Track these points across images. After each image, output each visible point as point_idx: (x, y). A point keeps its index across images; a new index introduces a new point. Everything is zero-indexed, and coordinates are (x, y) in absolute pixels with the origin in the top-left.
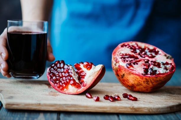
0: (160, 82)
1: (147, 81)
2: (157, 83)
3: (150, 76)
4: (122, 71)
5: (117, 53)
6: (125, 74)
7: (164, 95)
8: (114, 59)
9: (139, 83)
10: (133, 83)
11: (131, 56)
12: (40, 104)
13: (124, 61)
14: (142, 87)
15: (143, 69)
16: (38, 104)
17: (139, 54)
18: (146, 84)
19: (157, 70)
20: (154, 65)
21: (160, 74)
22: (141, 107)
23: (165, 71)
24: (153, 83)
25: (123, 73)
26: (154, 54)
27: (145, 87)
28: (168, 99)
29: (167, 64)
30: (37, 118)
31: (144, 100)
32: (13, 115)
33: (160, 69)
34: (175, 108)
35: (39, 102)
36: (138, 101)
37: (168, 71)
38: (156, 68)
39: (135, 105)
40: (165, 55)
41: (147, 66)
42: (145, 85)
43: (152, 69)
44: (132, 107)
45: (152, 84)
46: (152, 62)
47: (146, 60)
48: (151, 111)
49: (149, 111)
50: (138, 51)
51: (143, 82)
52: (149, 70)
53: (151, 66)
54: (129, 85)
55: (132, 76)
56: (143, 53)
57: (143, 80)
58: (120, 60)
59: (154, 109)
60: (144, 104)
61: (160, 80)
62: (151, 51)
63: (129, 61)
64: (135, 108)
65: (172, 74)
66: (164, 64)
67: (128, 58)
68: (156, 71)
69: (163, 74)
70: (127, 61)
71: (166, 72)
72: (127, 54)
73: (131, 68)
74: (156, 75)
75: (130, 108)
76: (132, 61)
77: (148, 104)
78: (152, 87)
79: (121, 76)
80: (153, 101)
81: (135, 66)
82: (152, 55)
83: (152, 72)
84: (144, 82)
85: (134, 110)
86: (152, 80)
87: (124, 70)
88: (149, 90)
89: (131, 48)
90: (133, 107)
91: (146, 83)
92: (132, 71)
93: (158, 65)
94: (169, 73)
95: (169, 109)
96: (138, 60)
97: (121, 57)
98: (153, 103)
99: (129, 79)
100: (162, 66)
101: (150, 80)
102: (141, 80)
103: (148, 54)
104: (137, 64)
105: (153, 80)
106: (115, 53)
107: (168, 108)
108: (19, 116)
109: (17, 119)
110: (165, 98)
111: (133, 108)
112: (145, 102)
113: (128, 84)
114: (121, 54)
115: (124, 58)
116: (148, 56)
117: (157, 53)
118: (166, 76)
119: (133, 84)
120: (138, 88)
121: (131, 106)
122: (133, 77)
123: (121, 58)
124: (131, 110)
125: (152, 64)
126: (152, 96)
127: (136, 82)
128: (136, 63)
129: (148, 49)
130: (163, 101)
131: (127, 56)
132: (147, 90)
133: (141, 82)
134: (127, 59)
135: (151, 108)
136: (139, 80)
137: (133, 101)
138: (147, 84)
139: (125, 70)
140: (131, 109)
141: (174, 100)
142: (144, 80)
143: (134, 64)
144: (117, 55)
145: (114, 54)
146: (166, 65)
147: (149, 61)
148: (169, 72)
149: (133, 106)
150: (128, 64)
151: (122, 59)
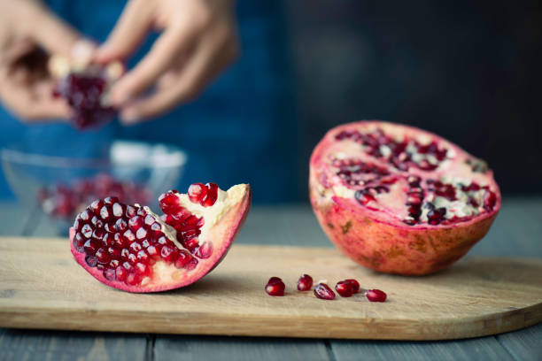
0: (459, 242)
1: (420, 242)
2: (448, 248)
3: (426, 225)
4: (345, 212)
5: (325, 159)
6: (354, 222)
7: (467, 285)
8: (318, 176)
9: (397, 247)
10: (377, 250)
11: (366, 169)
12: (94, 312)
13: (349, 182)
14: (404, 259)
15: (407, 204)
16: (87, 311)
17: (391, 161)
18: (417, 252)
19: (448, 209)
20: (438, 193)
21: (456, 219)
22: (398, 320)
23: (470, 210)
24: (438, 248)
25: (348, 219)
26: (433, 160)
27: (412, 261)
28: (478, 297)
29: (475, 187)
30: (85, 354)
31: (407, 300)
32: (15, 346)
33: (456, 205)
34: (499, 323)
35: (91, 307)
36: (388, 301)
37: (481, 209)
38: (443, 203)
39: (379, 313)
40: (468, 162)
41: (417, 195)
42: (413, 253)
43: (431, 205)
44: (369, 321)
45: (435, 249)
46: (429, 182)
47: (411, 179)
48: (426, 331)
49: (422, 333)
50: (386, 151)
51: (406, 245)
52: (422, 208)
53: (430, 197)
54: (366, 254)
55: (374, 227)
56: (402, 157)
57: (409, 240)
58: (336, 180)
59: (435, 325)
60: (406, 311)
61: (458, 238)
62: (424, 150)
63: (362, 183)
64: (378, 324)
65: (490, 217)
66: (465, 189)
67: (358, 172)
68: (444, 210)
69: (466, 219)
70: (357, 183)
71: (473, 214)
72: (356, 160)
73: (371, 204)
74: (445, 224)
75: (362, 322)
76: (370, 181)
77: (419, 311)
78: (433, 260)
79: (342, 227)
80: (432, 302)
81: (382, 197)
82: (427, 161)
83: (432, 214)
84: (410, 243)
85: (374, 330)
86: (434, 237)
87: (350, 209)
88: (426, 267)
89: (366, 144)
90: (373, 320)
91: (416, 247)
92: (374, 213)
93: (450, 193)
94: (482, 215)
95: (481, 326)
96: (387, 178)
97: (337, 170)
98: (434, 306)
99: (364, 236)
100: (459, 194)
101: (429, 237)
102: (401, 239)
103: (417, 157)
104: (387, 190)
105: (437, 237)
106: (319, 158)
107: (476, 321)
108: (31, 348)
109: (26, 356)
110: (469, 293)
111: (373, 324)
112: (411, 305)
113: (363, 252)
114: (338, 163)
115: (348, 174)
116: (417, 166)
117: (441, 155)
118: (476, 224)
119: (378, 253)
120: (391, 263)
121: (367, 316)
122: (378, 232)
123: (338, 174)
124: (367, 330)
125: (430, 190)
126: (432, 287)
127: (387, 247)
128: (383, 188)
129: (417, 144)
130: (462, 301)
131: (356, 168)
132: (419, 268)
133: (401, 245)
134: (355, 177)
135: (426, 324)
136: (397, 240)
137: (374, 303)
138: (420, 249)
139: (353, 211)
140: (367, 325)
141: (495, 298)
142: (411, 238)
143: (378, 189)
144: (327, 165)
145: (316, 162)
146: (471, 193)
147: (419, 179)
148: (483, 213)
149: (374, 316)
150: (361, 192)
151: (343, 176)
